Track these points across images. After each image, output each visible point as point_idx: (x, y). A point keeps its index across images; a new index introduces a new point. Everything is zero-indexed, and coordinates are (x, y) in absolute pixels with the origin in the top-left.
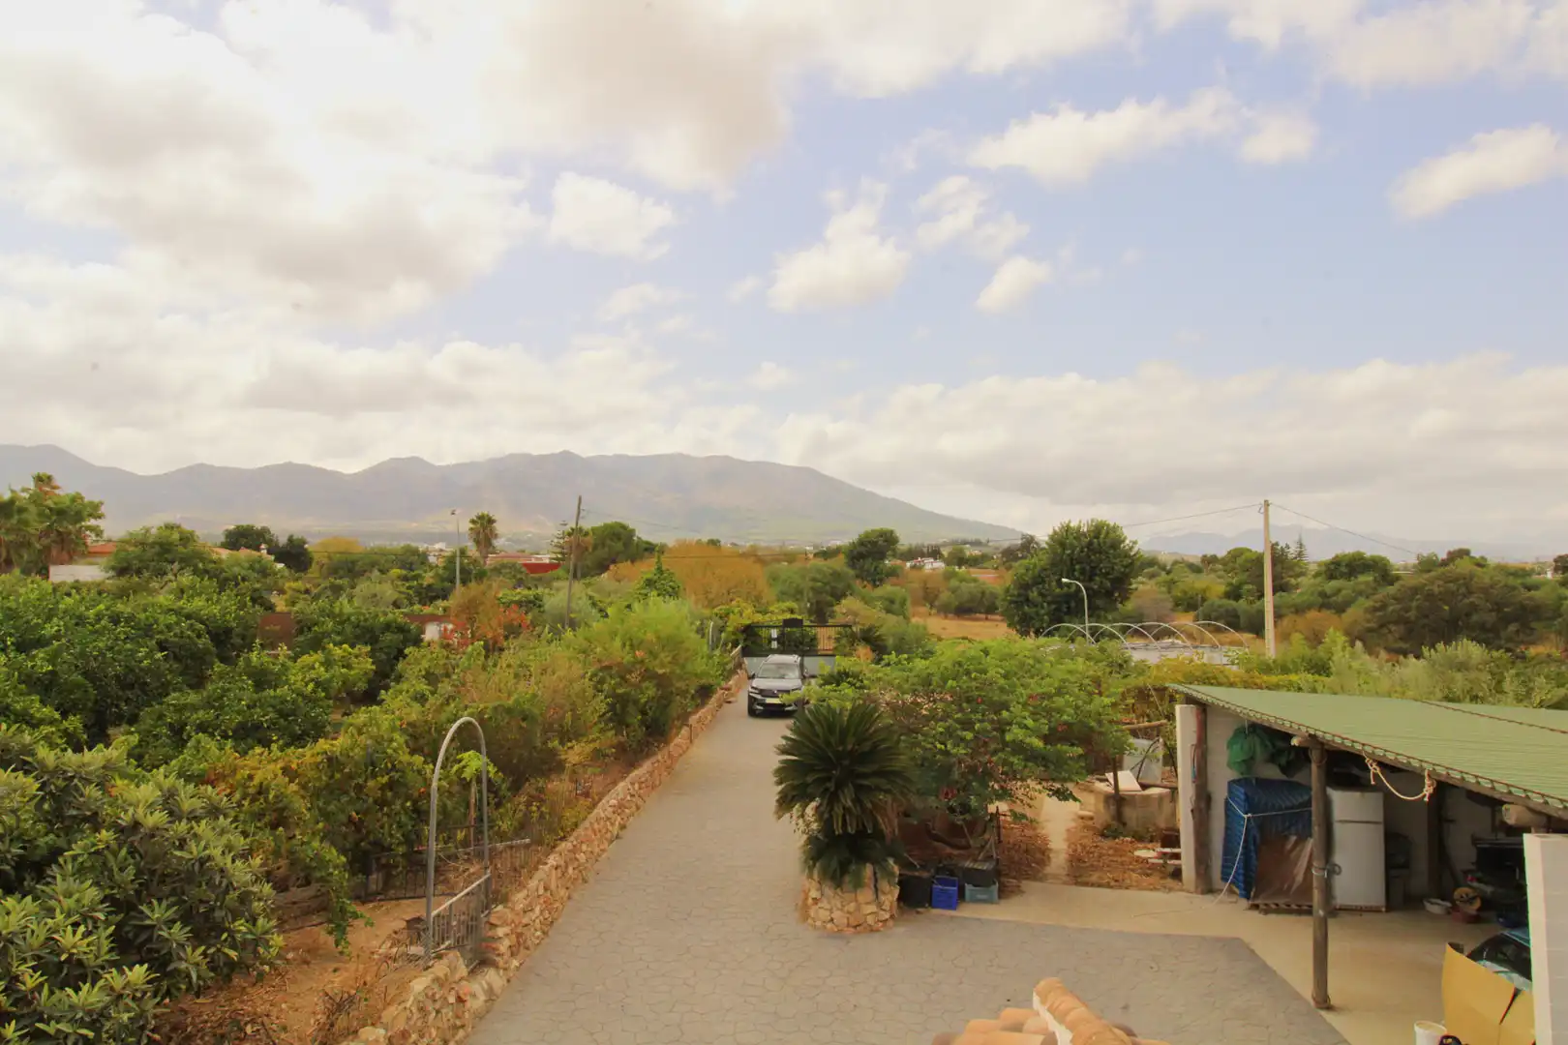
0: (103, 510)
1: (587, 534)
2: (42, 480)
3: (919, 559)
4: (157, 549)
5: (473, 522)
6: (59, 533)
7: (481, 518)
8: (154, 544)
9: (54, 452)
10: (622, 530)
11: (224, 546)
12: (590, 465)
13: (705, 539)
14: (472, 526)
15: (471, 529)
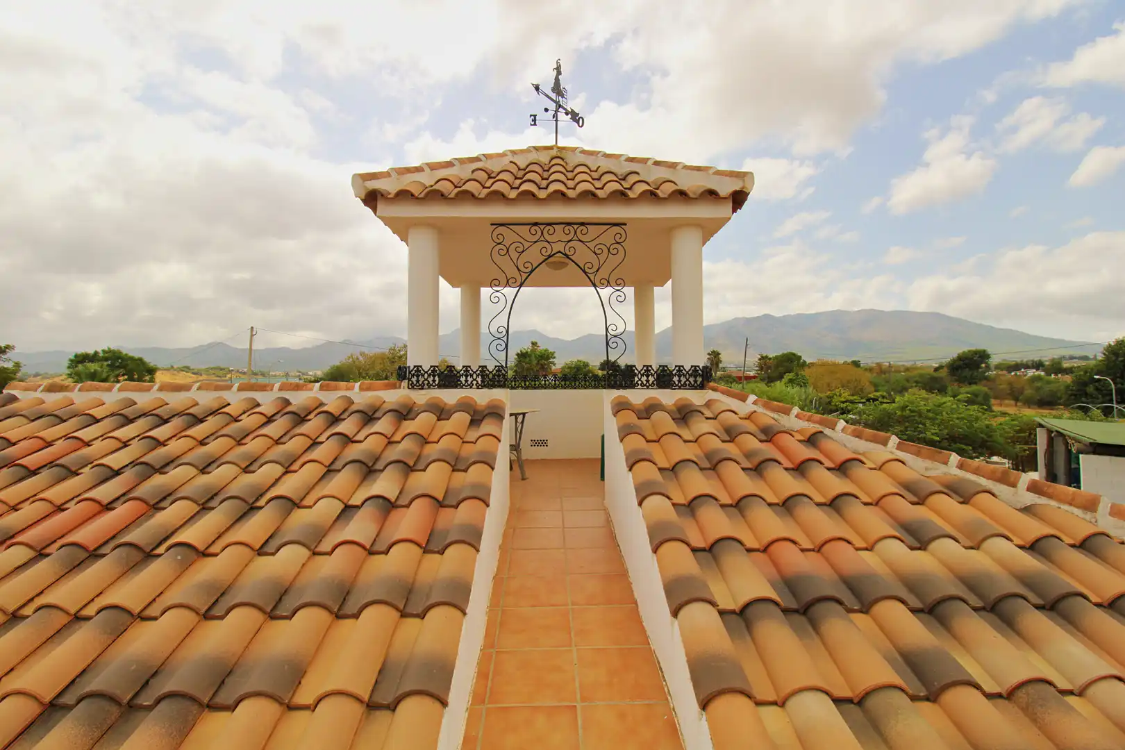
0: (555, 355)
1: (770, 359)
2: (534, 344)
3: (1023, 370)
4: (575, 370)
5: (709, 354)
6: (542, 365)
7: (713, 352)
8: (574, 367)
9: (534, 332)
10: (793, 357)
11: (599, 369)
12: (783, 320)
13: (849, 360)
14: (709, 357)
15: (708, 358)
